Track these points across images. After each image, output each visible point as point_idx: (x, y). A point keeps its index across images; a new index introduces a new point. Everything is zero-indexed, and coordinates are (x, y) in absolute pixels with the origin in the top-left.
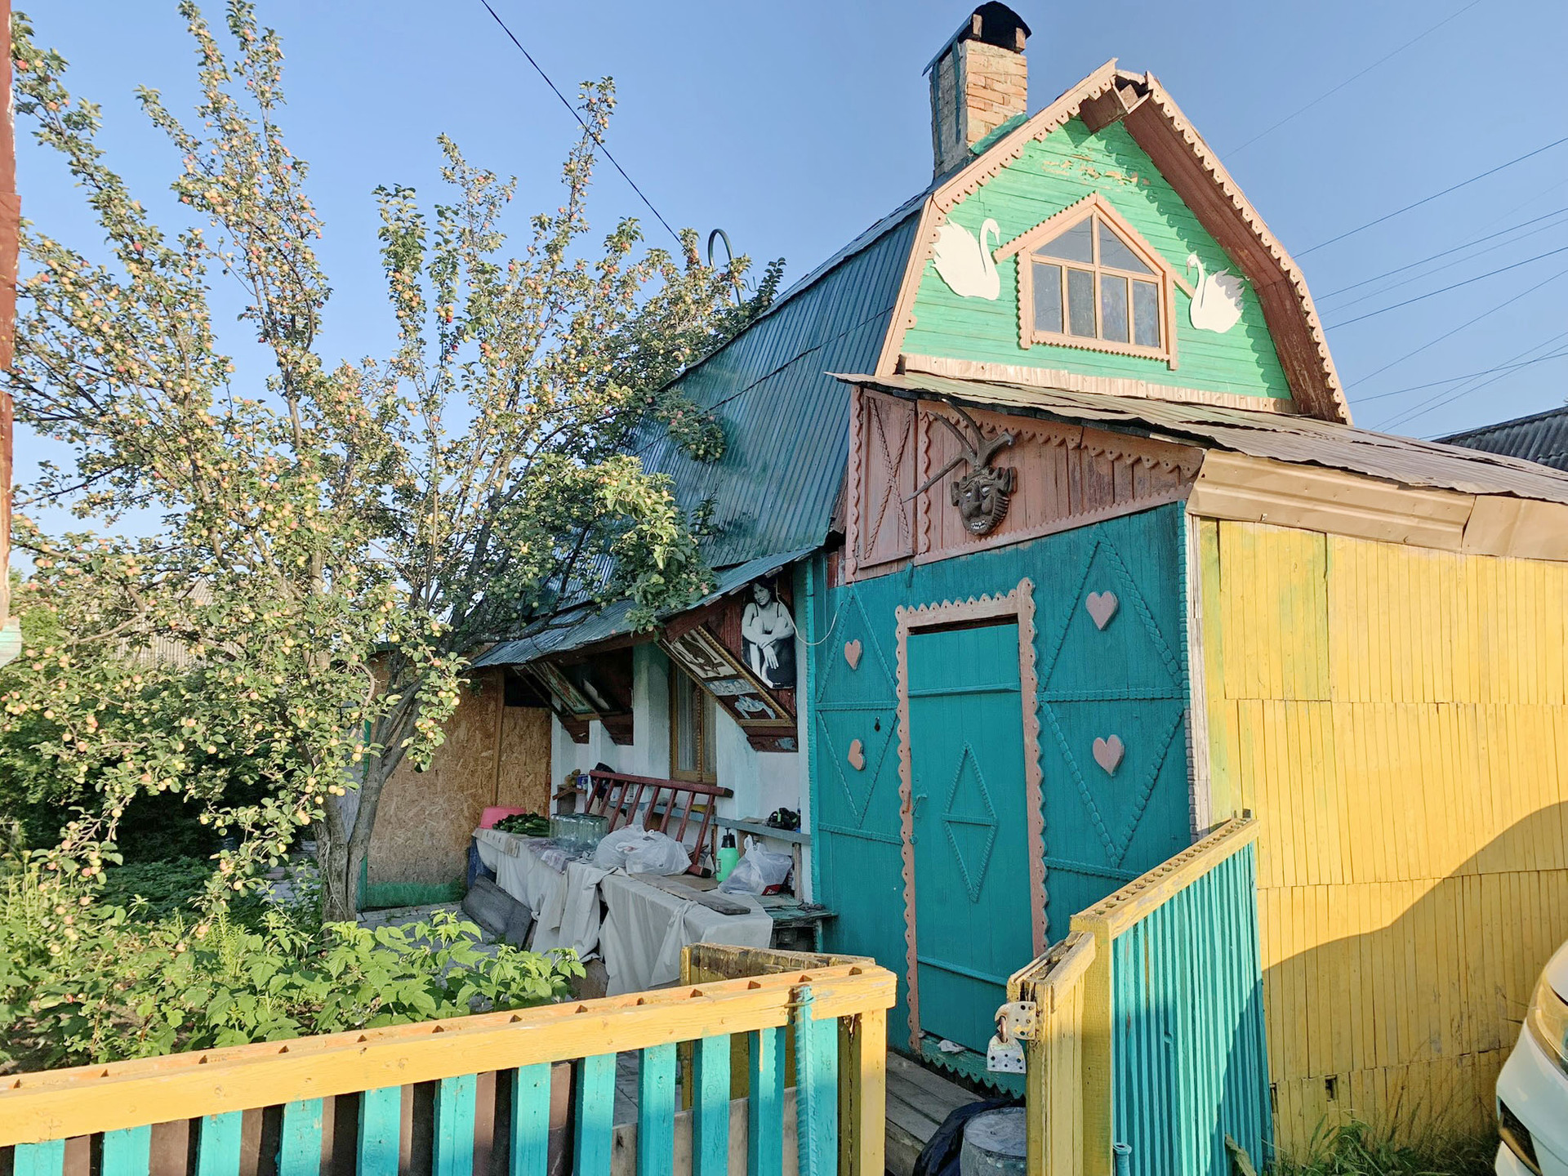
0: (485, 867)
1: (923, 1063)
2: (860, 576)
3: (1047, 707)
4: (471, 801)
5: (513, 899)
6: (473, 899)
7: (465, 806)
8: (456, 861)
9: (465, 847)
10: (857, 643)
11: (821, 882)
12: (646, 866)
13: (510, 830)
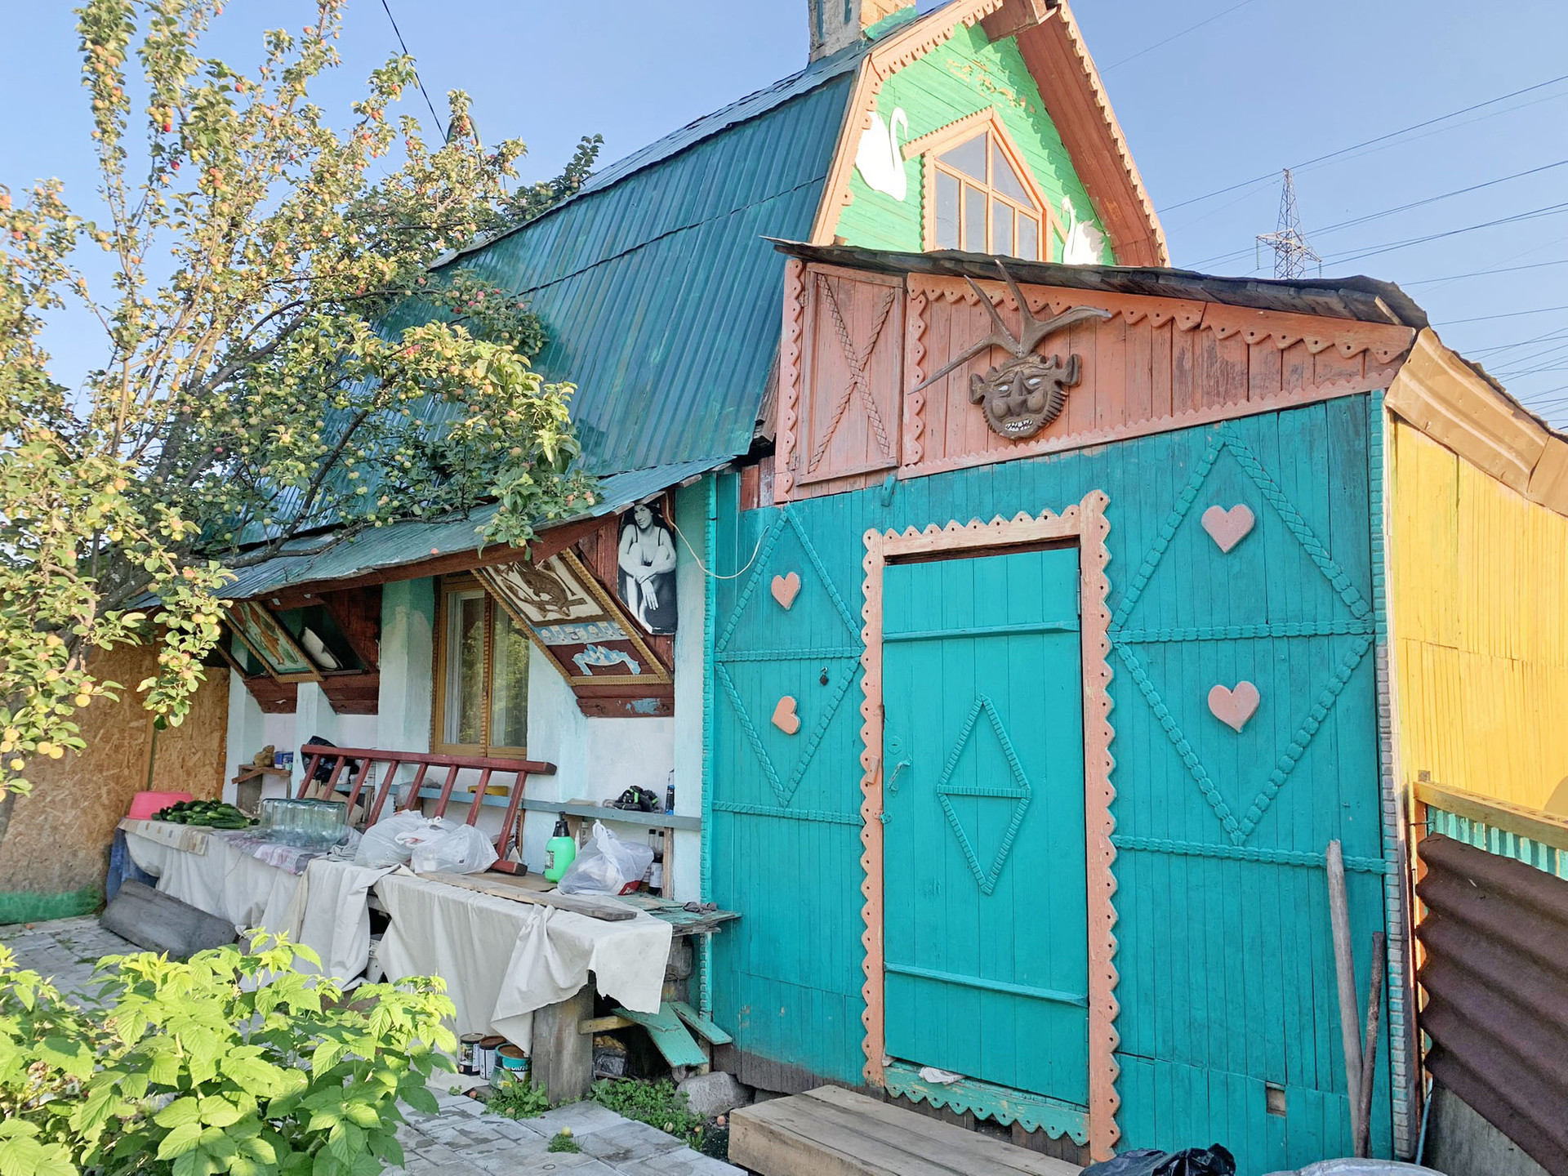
0: (138, 868)
1: (887, 1098)
2: (796, 494)
3: (1125, 651)
4: (112, 784)
5: (195, 910)
6: (119, 912)
7: (104, 790)
8: (89, 863)
9: (101, 846)
10: (794, 579)
11: (714, 874)
12: (441, 862)
13: (183, 821)
